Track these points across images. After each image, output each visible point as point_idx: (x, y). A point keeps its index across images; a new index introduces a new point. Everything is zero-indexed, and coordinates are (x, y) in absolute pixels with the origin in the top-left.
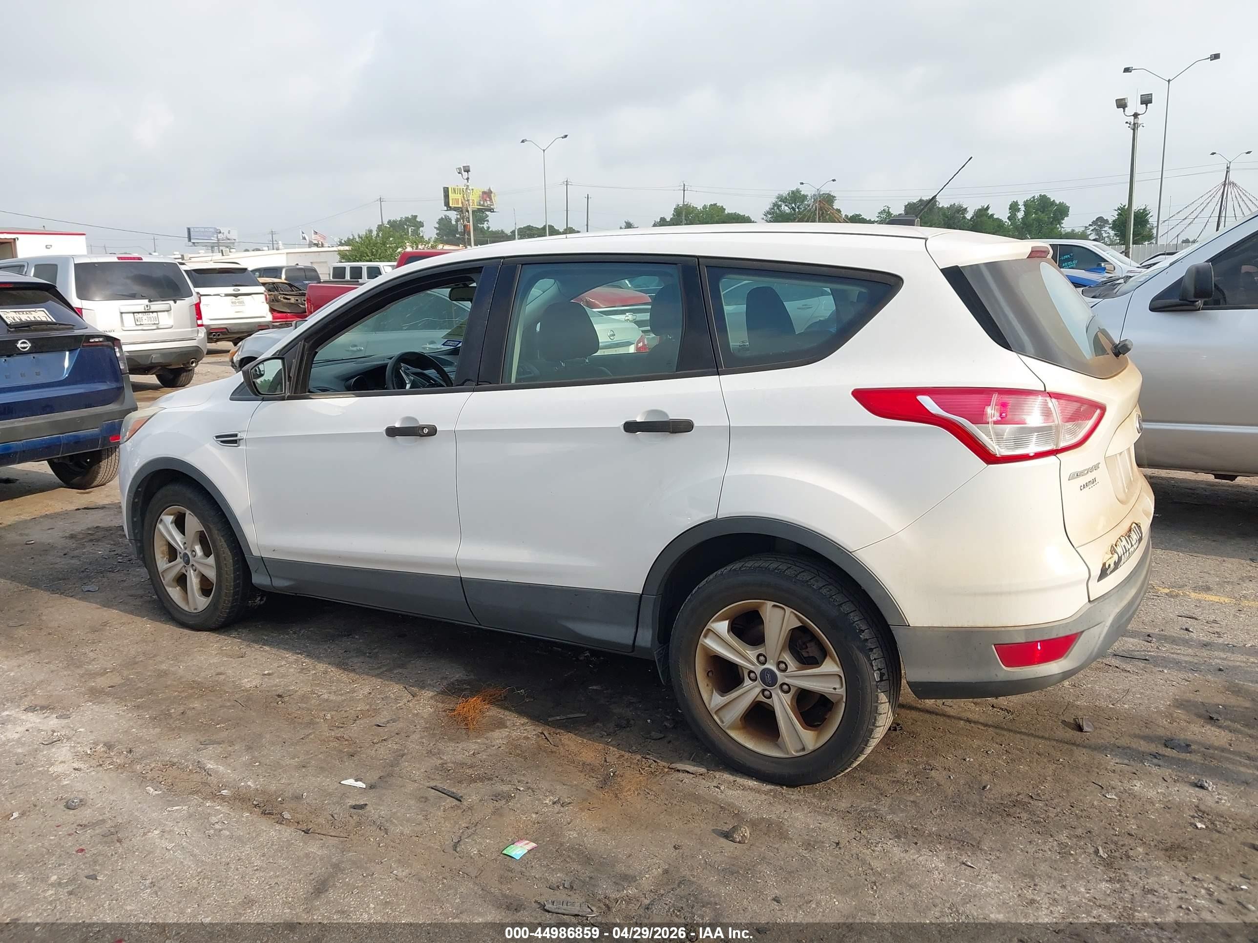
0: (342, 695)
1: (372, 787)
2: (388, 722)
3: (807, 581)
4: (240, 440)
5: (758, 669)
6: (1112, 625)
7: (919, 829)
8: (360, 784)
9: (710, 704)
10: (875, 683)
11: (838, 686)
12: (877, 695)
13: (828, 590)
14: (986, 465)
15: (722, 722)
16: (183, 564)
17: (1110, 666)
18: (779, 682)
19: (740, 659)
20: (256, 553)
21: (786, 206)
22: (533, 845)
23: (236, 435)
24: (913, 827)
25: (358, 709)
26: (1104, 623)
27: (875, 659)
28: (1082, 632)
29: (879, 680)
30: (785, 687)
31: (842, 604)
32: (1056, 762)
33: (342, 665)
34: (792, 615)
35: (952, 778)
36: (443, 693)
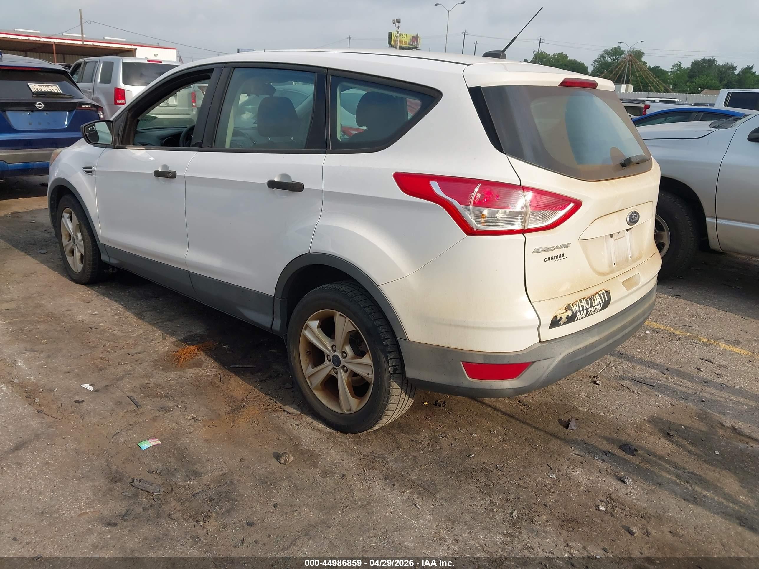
0: (124, 333)
1: (96, 391)
2: (136, 353)
3: (359, 302)
4: (93, 171)
5: (332, 354)
6: (563, 360)
7: (404, 476)
8: (91, 388)
9: (305, 372)
10: (389, 374)
11: (370, 373)
12: (390, 383)
13: (371, 309)
14: (466, 236)
15: (311, 384)
16: (73, 243)
17: (624, 386)
18: (342, 365)
19: (322, 346)
20: (101, 241)
21: (609, 57)
22: (159, 442)
23: (91, 168)
24: (401, 474)
25: (127, 342)
26: (553, 359)
27: (391, 359)
28: (534, 362)
29: (392, 373)
30: (345, 368)
31: (377, 319)
32: (533, 446)
33: (140, 315)
34: (349, 322)
35: (453, 445)
36: (181, 340)
